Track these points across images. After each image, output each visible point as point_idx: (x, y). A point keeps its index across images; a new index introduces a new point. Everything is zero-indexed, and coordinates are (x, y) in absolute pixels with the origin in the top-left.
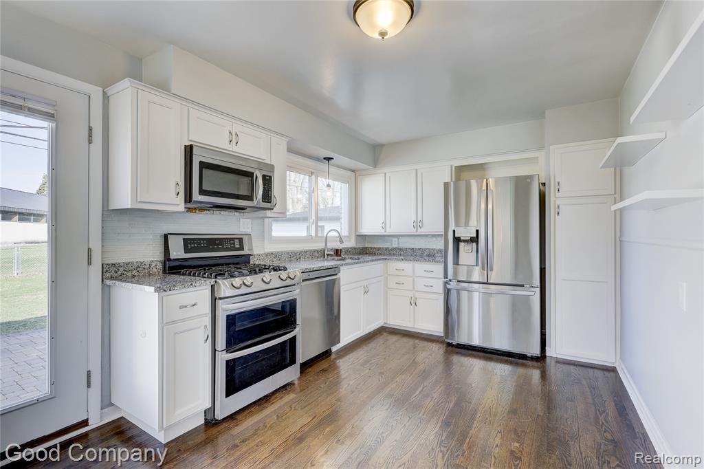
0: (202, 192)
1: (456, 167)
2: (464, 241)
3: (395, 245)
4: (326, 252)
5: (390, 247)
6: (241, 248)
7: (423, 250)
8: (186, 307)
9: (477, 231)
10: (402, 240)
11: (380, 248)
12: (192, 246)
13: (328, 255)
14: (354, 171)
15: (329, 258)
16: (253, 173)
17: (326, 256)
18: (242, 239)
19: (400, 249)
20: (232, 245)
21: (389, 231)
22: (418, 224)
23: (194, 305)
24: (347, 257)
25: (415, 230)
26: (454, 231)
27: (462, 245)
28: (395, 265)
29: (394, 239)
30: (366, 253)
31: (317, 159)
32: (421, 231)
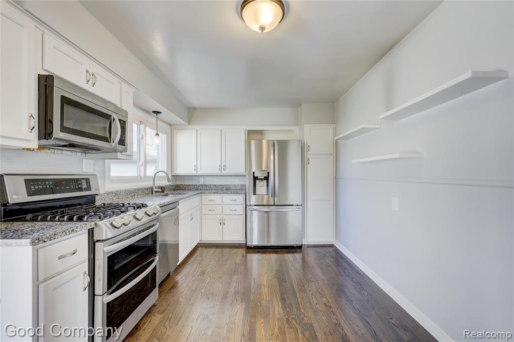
0: (64, 129)
1: (248, 130)
2: (260, 179)
3: (201, 183)
4: (154, 190)
5: (198, 184)
6: (89, 188)
7: (223, 186)
8: (65, 256)
9: (268, 173)
10: (207, 178)
11: (190, 185)
12: (37, 187)
13: (155, 192)
14: (170, 125)
15: (157, 194)
16: (111, 116)
17: (154, 192)
18: (89, 179)
19: (206, 186)
20: (80, 186)
21: (200, 172)
22: (222, 167)
23: (74, 254)
24: (169, 192)
25: (220, 172)
26: (254, 173)
27: (257, 181)
28: (207, 197)
29: (200, 178)
30: (178, 189)
31: (147, 112)
32: (224, 173)
